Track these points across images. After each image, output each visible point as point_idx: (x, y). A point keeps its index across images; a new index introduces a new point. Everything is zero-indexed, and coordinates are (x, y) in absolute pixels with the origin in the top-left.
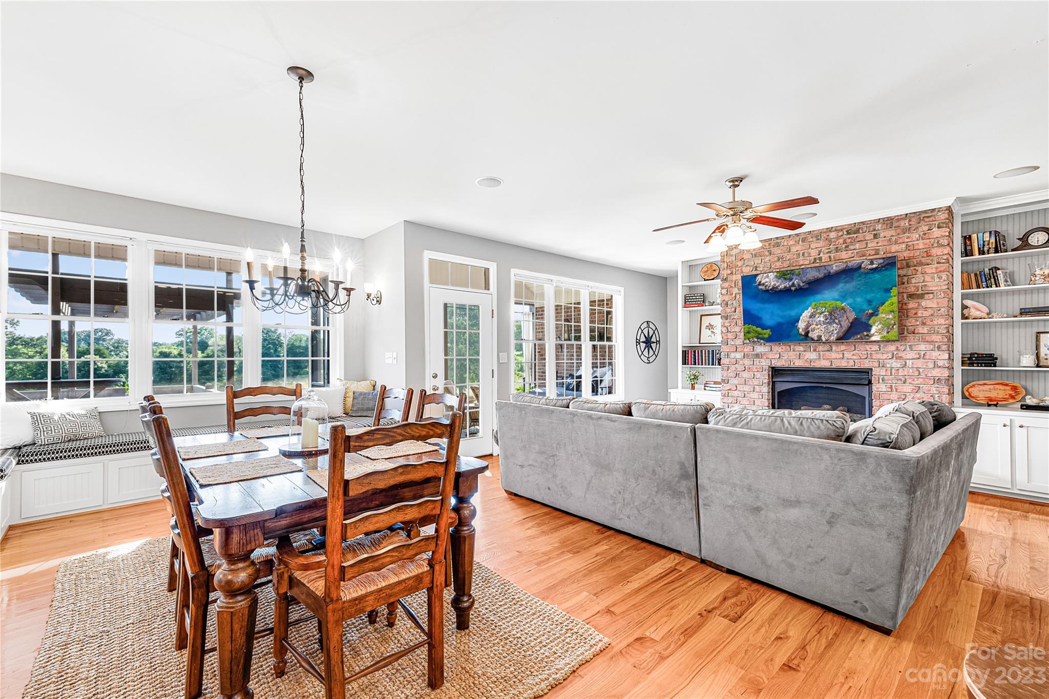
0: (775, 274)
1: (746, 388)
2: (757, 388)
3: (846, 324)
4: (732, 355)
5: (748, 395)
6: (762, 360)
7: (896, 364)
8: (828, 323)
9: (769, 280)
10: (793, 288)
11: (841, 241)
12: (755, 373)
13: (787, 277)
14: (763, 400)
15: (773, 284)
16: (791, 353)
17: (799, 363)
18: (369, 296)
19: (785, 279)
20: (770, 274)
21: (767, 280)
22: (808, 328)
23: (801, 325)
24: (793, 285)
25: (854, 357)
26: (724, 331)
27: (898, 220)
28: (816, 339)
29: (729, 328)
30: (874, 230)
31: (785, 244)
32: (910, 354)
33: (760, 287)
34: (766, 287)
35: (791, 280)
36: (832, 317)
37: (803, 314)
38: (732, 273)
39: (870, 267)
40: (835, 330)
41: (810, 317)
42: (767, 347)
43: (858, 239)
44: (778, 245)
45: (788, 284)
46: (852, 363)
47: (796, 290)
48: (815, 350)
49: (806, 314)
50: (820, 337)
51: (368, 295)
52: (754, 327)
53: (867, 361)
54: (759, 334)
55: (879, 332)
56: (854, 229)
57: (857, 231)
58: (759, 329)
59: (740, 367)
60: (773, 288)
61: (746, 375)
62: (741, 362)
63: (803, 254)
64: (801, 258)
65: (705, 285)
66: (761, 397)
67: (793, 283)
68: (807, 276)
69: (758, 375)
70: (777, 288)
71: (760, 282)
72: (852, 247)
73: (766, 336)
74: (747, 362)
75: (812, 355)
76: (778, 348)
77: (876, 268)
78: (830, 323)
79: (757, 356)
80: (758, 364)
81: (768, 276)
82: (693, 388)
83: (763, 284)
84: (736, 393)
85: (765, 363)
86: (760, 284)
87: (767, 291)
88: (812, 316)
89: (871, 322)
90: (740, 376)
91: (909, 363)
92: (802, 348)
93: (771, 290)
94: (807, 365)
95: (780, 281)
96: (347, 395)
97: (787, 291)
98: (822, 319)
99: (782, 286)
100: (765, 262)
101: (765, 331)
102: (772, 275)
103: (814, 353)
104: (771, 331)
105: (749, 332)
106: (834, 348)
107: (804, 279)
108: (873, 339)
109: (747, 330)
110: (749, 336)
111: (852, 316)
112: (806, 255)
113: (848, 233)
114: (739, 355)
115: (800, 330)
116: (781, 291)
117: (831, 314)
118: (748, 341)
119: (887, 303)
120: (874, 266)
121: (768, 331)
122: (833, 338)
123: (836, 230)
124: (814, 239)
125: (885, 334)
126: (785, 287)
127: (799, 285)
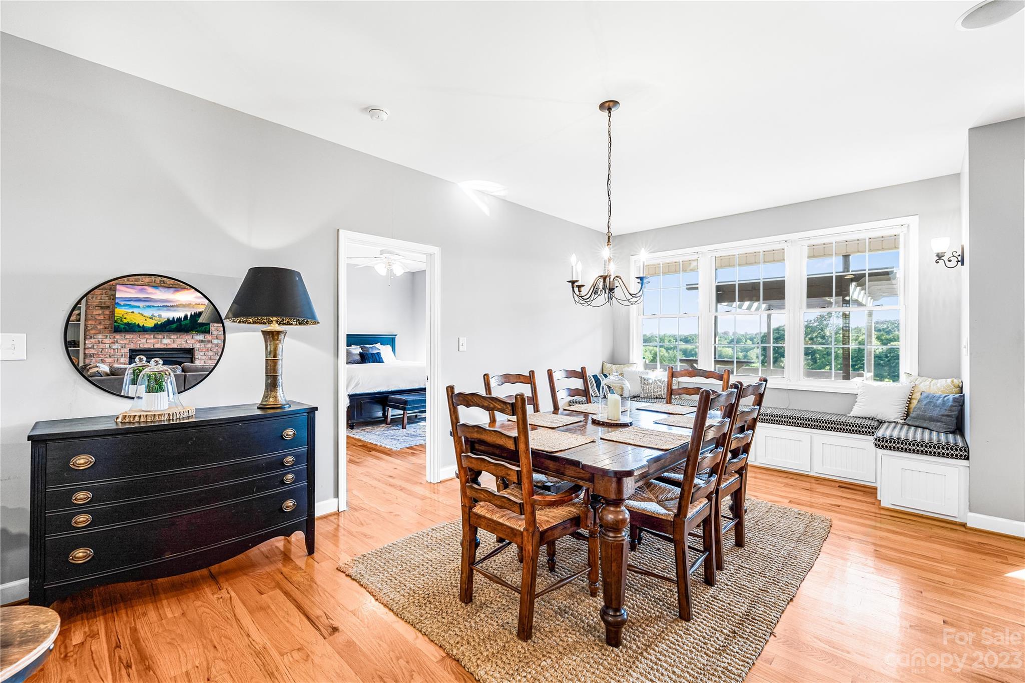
18: (940, 257)
51: (938, 255)
96: (913, 397)
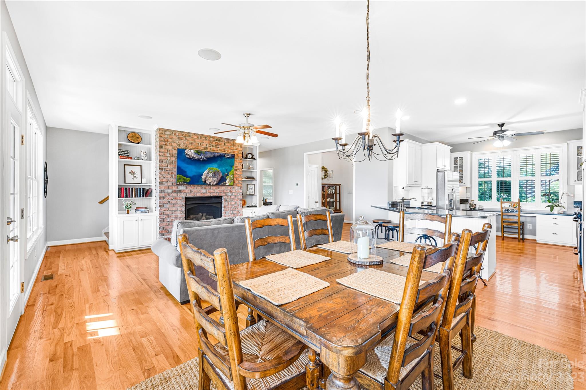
0: (194, 151)
1: (174, 209)
2: (180, 208)
3: (219, 178)
4: (166, 191)
5: (175, 212)
6: (182, 193)
7: (230, 194)
8: (213, 177)
9: (191, 153)
10: (201, 160)
11: (214, 143)
12: (179, 200)
13: (199, 153)
14: (182, 214)
15: (193, 155)
16: (196, 190)
17: (199, 195)
19: (198, 154)
20: (192, 150)
21: (190, 153)
22: (206, 179)
23: (203, 177)
24: (201, 158)
25: (218, 192)
26: (161, 177)
27: (231, 141)
28: (209, 184)
29: (164, 175)
30: (224, 142)
31: (193, 137)
32: (233, 191)
33: (187, 156)
34: (189, 156)
35: (200, 155)
36: (215, 174)
37: (205, 172)
38: (166, 144)
39: (227, 156)
40: (215, 180)
41: (207, 174)
42: (185, 187)
43: (219, 144)
44: (189, 136)
45: (199, 157)
46: (217, 194)
47: (202, 160)
48: (205, 189)
49: (206, 172)
50: (210, 183)
52: (183, 176)
53: (222, 193)
54: (185, 180)
55: (229, 182)
56: (218, 139)
57: (219, 141)
58: (185, 178)
59: (170, 198)
60: (193, 158)
61: (173, 202)
62: (171, 195)
63: (200, 144)
64: (199, 146)
65: (131, 146)
66: (181, 213)
67: (201, 157)
68: (207, 155)
69: (180, 201)
70: (194, 158)
71: (187, 153)
72: (218, 146)
73: (188, 181)
74: (174, 195)
75: (204, 191)
76: (190, 187)
77: (229, 157)
78: (214, 177)
79: (180, 191)
80: (180, 196)
81: (191, 151)
82: (128, 213)
83: (188, 155)
84: (168, 212)
85: (183, 195)
86: (186, 154)
87: (190, 158)
88: (208, 173)
89: (226, 178)
90: (171, 203)
91: (233, 194)
92: (200, 188)
93: (192, 158)
94: (202, 196)
95: (196, 155)
97: (198, 160)
98: (211, 175)
99: (197, 158)
100: (184, 143)
101: (187, 179)
102: (193, 151)
103: (205, 190)
104: (190, 179)
105: (179, 179)
106: (212, 188)
107: (206, 156)
108: (227, 184)
109: (178, 177)
110: (180, 180)
111: (221, 175)
112: (202, 145)
113: (216, 140)
114: (170, 191)
115: (203, 179)
116: (196, 160)
117: (214, 173)
118: (179, 184)
119: (231, 171)
120: (229, 156)
121: (189, 179)
122: (214, 184)
123: (212, 138)
124: (205, 139)
125: (230, 183)
126: (198, 158)
127: (204, 159)
